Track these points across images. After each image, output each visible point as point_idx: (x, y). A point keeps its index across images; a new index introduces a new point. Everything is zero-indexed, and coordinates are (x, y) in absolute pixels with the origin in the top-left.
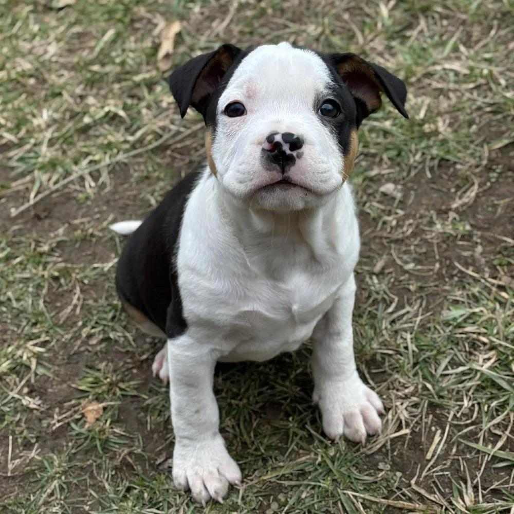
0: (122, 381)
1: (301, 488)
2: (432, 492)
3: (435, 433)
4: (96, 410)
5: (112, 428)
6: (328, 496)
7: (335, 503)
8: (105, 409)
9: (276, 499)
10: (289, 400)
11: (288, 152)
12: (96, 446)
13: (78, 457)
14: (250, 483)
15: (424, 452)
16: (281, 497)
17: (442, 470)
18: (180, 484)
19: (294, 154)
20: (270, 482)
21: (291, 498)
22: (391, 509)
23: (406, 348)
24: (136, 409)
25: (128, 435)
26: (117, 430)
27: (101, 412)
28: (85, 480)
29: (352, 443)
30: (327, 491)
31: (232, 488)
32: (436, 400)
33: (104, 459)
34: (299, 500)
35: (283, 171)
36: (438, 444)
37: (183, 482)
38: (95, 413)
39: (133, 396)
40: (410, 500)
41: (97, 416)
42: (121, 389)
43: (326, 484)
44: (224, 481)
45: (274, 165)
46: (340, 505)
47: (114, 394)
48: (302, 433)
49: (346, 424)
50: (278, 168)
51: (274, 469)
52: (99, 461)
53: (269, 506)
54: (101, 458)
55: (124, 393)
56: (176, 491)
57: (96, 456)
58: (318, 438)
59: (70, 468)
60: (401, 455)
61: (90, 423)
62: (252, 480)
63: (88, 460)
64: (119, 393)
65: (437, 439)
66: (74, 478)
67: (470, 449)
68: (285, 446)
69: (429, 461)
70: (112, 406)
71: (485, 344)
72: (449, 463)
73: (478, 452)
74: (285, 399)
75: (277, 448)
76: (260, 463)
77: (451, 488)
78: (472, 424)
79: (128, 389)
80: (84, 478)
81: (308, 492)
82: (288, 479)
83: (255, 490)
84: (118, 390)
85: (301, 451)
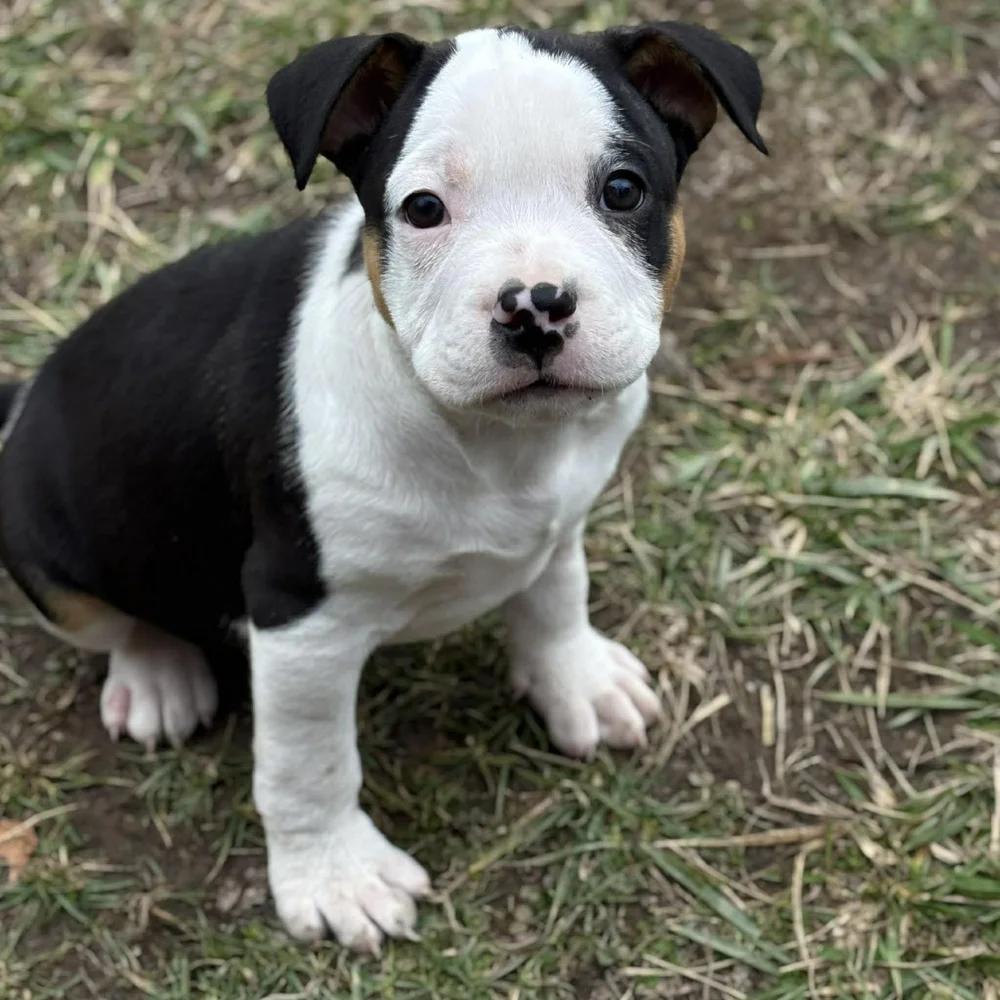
0: (43, 762)
1: (569, 863)
2: (811, 800)
3: (758, 692)
4: (22, 838)
5: (76, 864)
6: (626, 864)
7: (645, 872)
8: (37, 829)
9: (519, 901)
10: (445, 708)
11: (548, 327)
12: (63, 910)
13: (31, 944)
14: (454, 886)
15: (754, 733)
16: (529, 893)
17: (805, 757)
18: (309, 929)
19: (560, 329)
20: (493, 872)
21: (554, 887)
22: (754, 852)
23: (628, 550)
24: (109, 812)
25: (120, 868)
26: (90, 866)
27: (34, 839)
28: (81, 983)
29: (622, 752)
30: (621, 853)
31: (422, 904)
32: (736, 632)
33: (96, 930)
34: (576, 886)
35: (539, 366)
36: (773, 713)
37: (315, 922)
38: (20, 843)
39: (88, 789)
40: (778, 825)
41: (29, 850)
42: (53, 780)
43: (613, 841)
44: (402, 895)
45: (520, 355)
46: (655, 873)
47: (43, 794)
48: (505, 761)
49: (603, 718)
50: (529, 360)
51: (488, 845)
52: (87, 939)
53: (510, 918)
54: (88, 931)
55: (66, 786)
56: (304, 947)
57: (72, 930)
58: (547, 762)
59: (31, 970)
60: (717, 751)
61: (16, 867)
62: (452, 879)
63: (59, 944)
64: (52, 790)
65: (767, 704)
66: (55, 986)
67: (834, 707)
68: (484, 796)
69: (773, 747)
70: (52, 821)
71: (769, 510)
72: (810, 741)
73: (850, 707)
74: (438, 706)
75: (471, 804)
76: (453, 841)
77: (839, 784)
78: (817, 660)
79: (69, 777)
80: (76, 980)
81: (587, 867)
82: (528, 855)
83: (471, 895)
84: (44, 783)
85: (524, 796)
